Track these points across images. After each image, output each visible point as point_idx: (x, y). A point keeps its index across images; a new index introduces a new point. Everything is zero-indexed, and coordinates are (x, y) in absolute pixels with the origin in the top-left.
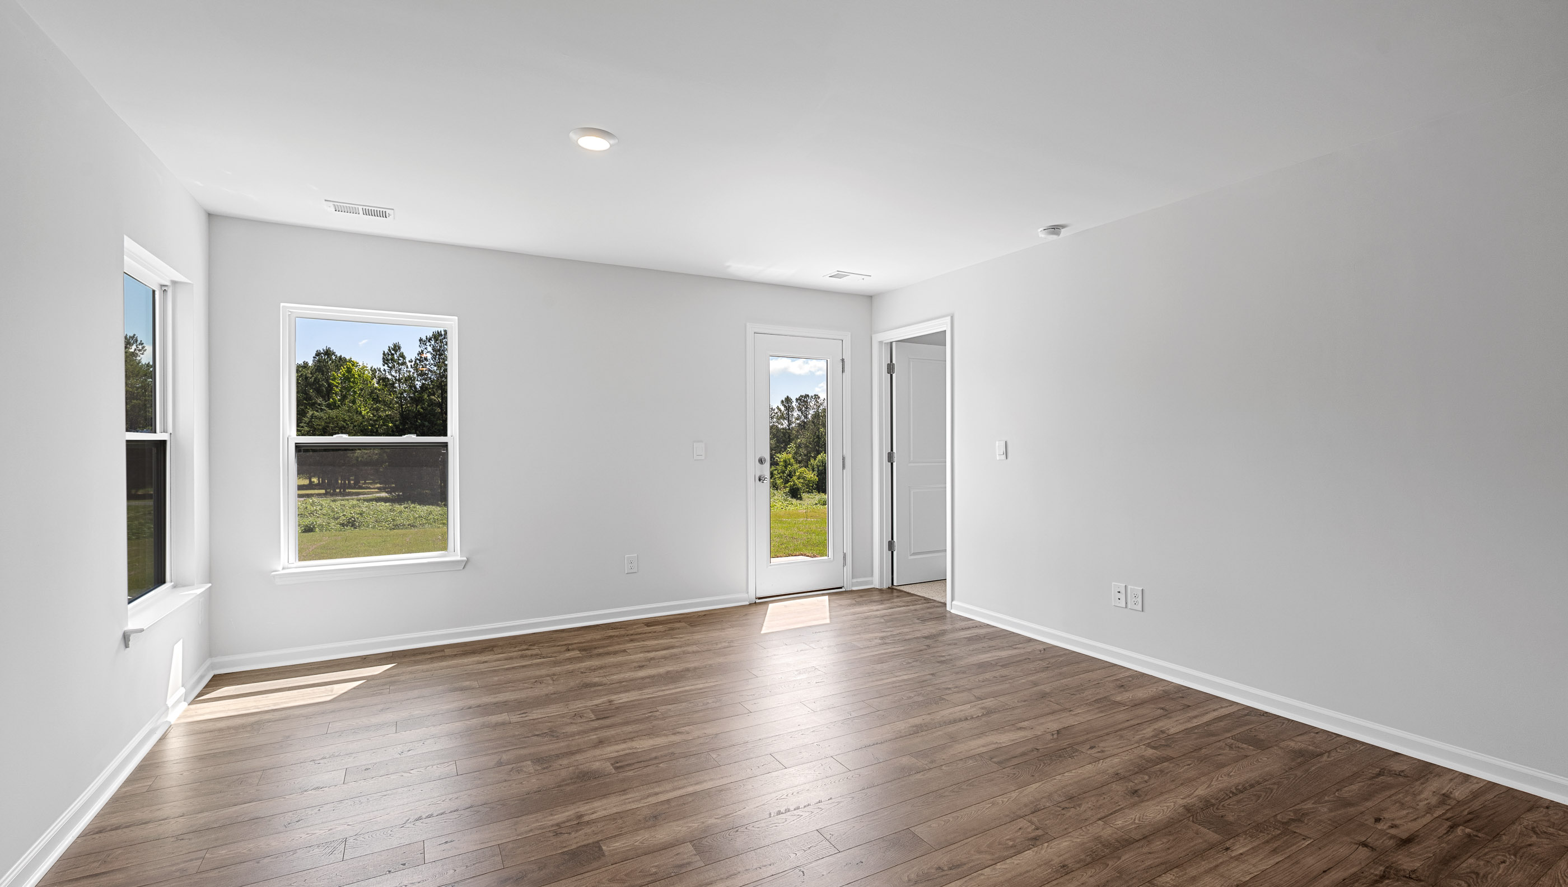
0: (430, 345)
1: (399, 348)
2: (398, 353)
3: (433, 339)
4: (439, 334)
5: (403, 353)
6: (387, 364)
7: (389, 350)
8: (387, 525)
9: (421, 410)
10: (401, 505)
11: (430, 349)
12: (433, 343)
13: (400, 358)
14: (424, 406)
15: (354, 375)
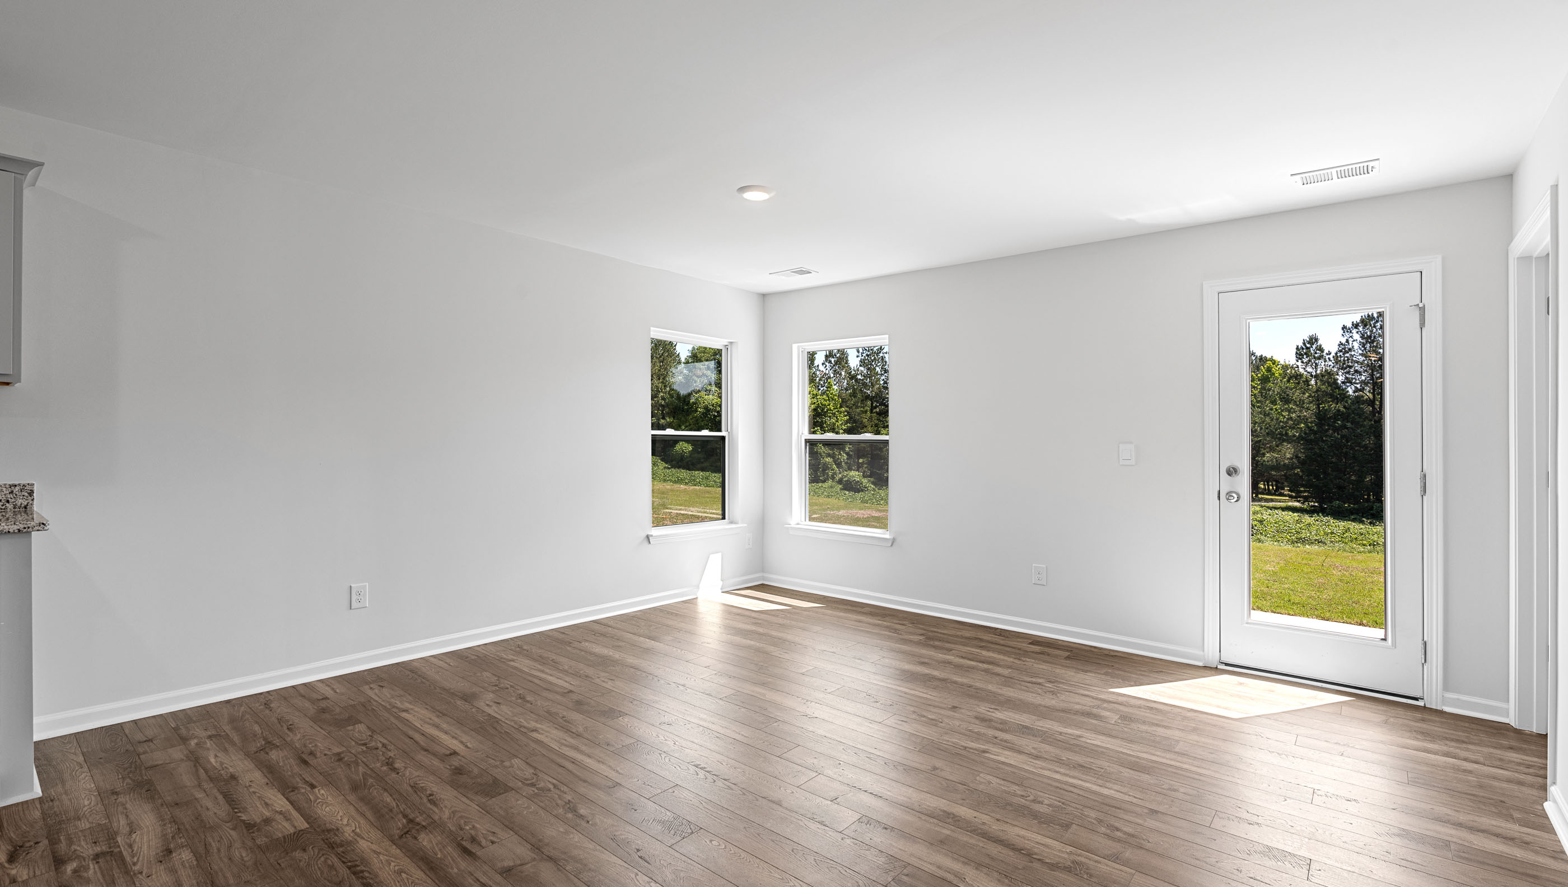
0: (1357, 332)
1: (1316, 340)
2: (1314, 346)
3: (1360, 325)
4: (1370, 318)
5: (1321, 346)
6: (1300, 359)
7: (1304, 344)
8: (1289, 537)
9: (1342, 409)
10: (1312, 517)
11: (1357, 337)
12: (1361, 329)
13: (1318, 351)
14: (1347, 404)
15: (1274, 374)
